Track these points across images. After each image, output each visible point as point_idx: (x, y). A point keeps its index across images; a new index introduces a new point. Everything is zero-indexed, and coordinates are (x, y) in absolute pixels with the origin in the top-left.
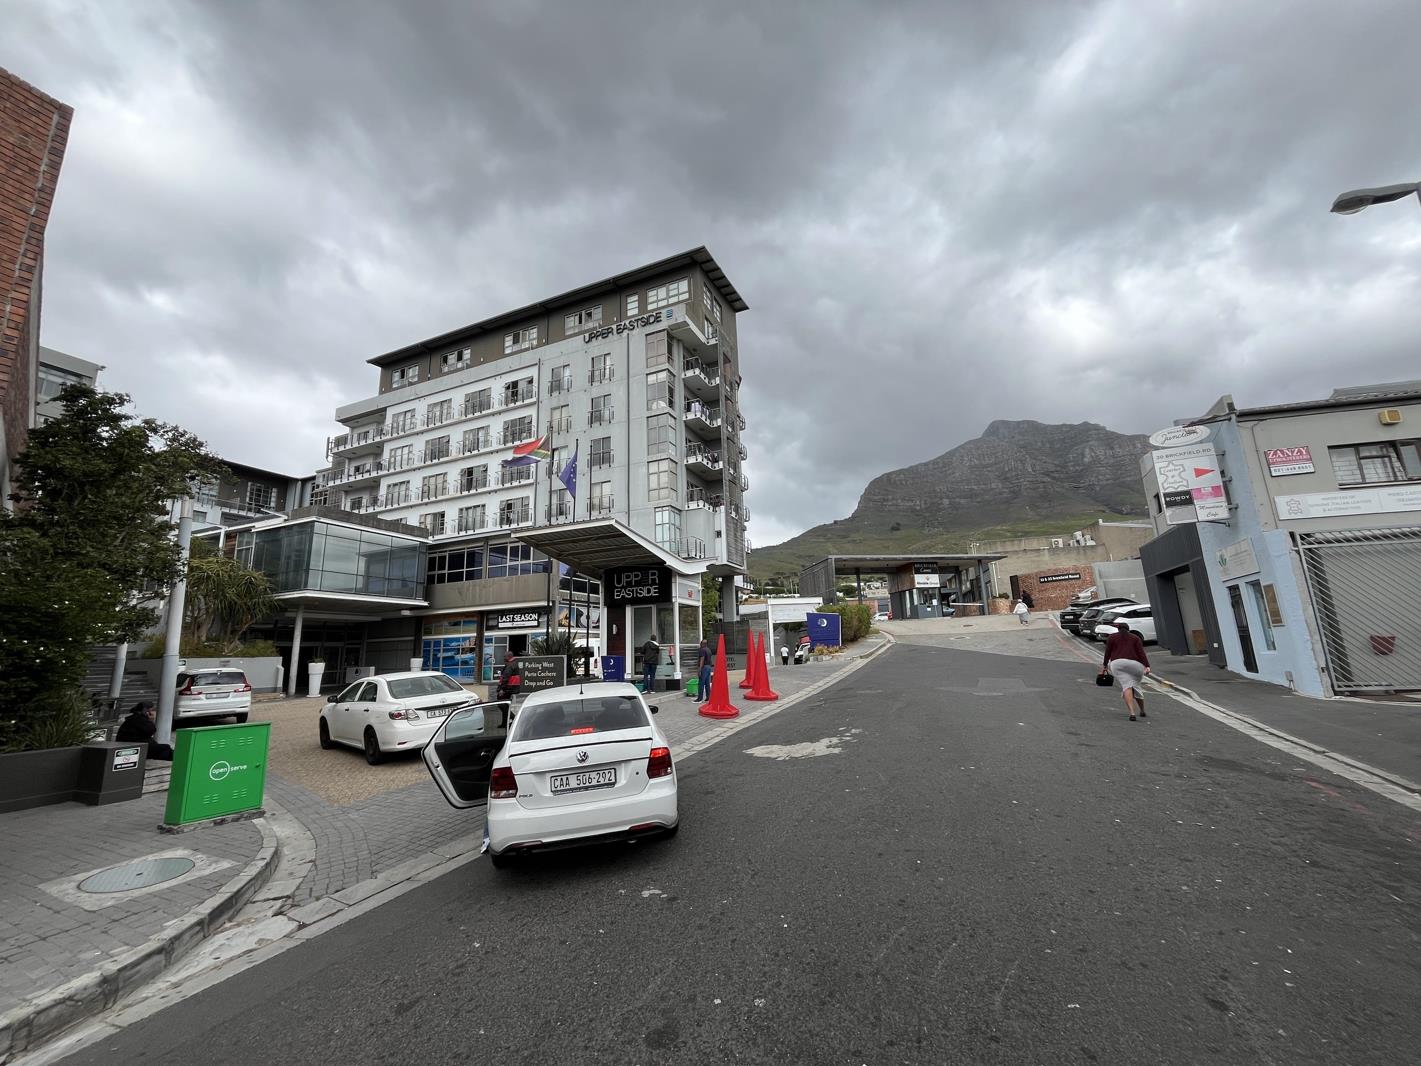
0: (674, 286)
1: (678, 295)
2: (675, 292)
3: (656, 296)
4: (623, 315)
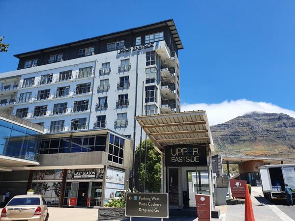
0: (158, 34)
1: (159, 38)
2: (158, 37)
3: (149, 38)
4: (134, 45)
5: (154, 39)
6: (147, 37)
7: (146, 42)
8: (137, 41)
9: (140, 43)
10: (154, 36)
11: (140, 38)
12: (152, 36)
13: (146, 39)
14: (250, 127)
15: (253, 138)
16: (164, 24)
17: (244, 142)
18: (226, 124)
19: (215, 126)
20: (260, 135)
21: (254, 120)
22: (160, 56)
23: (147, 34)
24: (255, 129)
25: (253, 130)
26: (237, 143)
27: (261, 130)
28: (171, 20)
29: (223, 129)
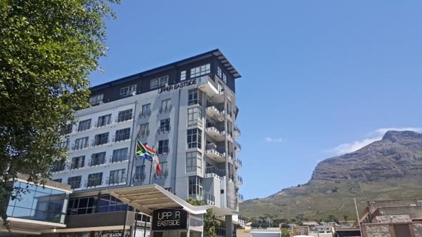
0: (204, 66)
2: (204, 69)
3: (195, 71)
4: (178, 80)
5: (201, 72)
6: (193, 71)
7: (192, 77)
8: (182, 76)
9: (185, 78)
10: (201, 69)
11: (185, 72)
12: (198, 69)
13: (192, 73)
14: (395, 155)
15: (400, 172)
16: (211, 55)
17: (387, 178)
18: (357, 154)
19: (342, 157)
20: (412, 167)
21: (400, 146)
22: (205, 93)
23: (193, 68)
24: (403, 159)
25: (400, 160)
26: (377, 180)
27: (412, 158)
28: (217, 50)
29: (354, 160)
